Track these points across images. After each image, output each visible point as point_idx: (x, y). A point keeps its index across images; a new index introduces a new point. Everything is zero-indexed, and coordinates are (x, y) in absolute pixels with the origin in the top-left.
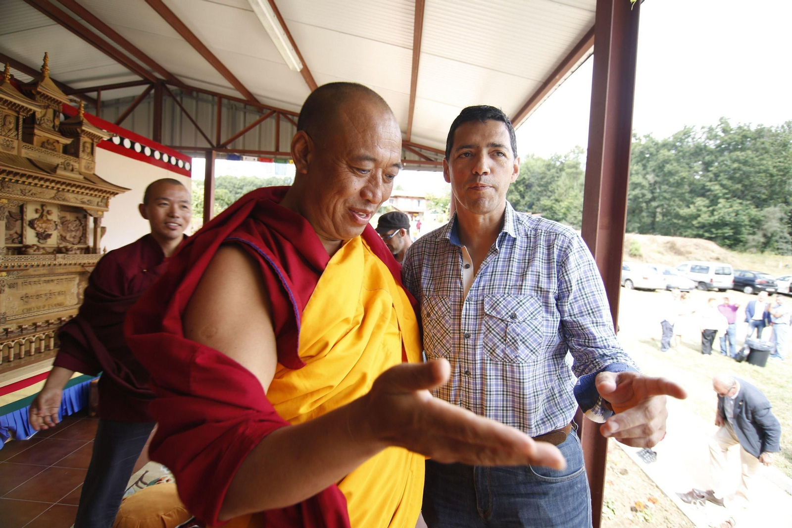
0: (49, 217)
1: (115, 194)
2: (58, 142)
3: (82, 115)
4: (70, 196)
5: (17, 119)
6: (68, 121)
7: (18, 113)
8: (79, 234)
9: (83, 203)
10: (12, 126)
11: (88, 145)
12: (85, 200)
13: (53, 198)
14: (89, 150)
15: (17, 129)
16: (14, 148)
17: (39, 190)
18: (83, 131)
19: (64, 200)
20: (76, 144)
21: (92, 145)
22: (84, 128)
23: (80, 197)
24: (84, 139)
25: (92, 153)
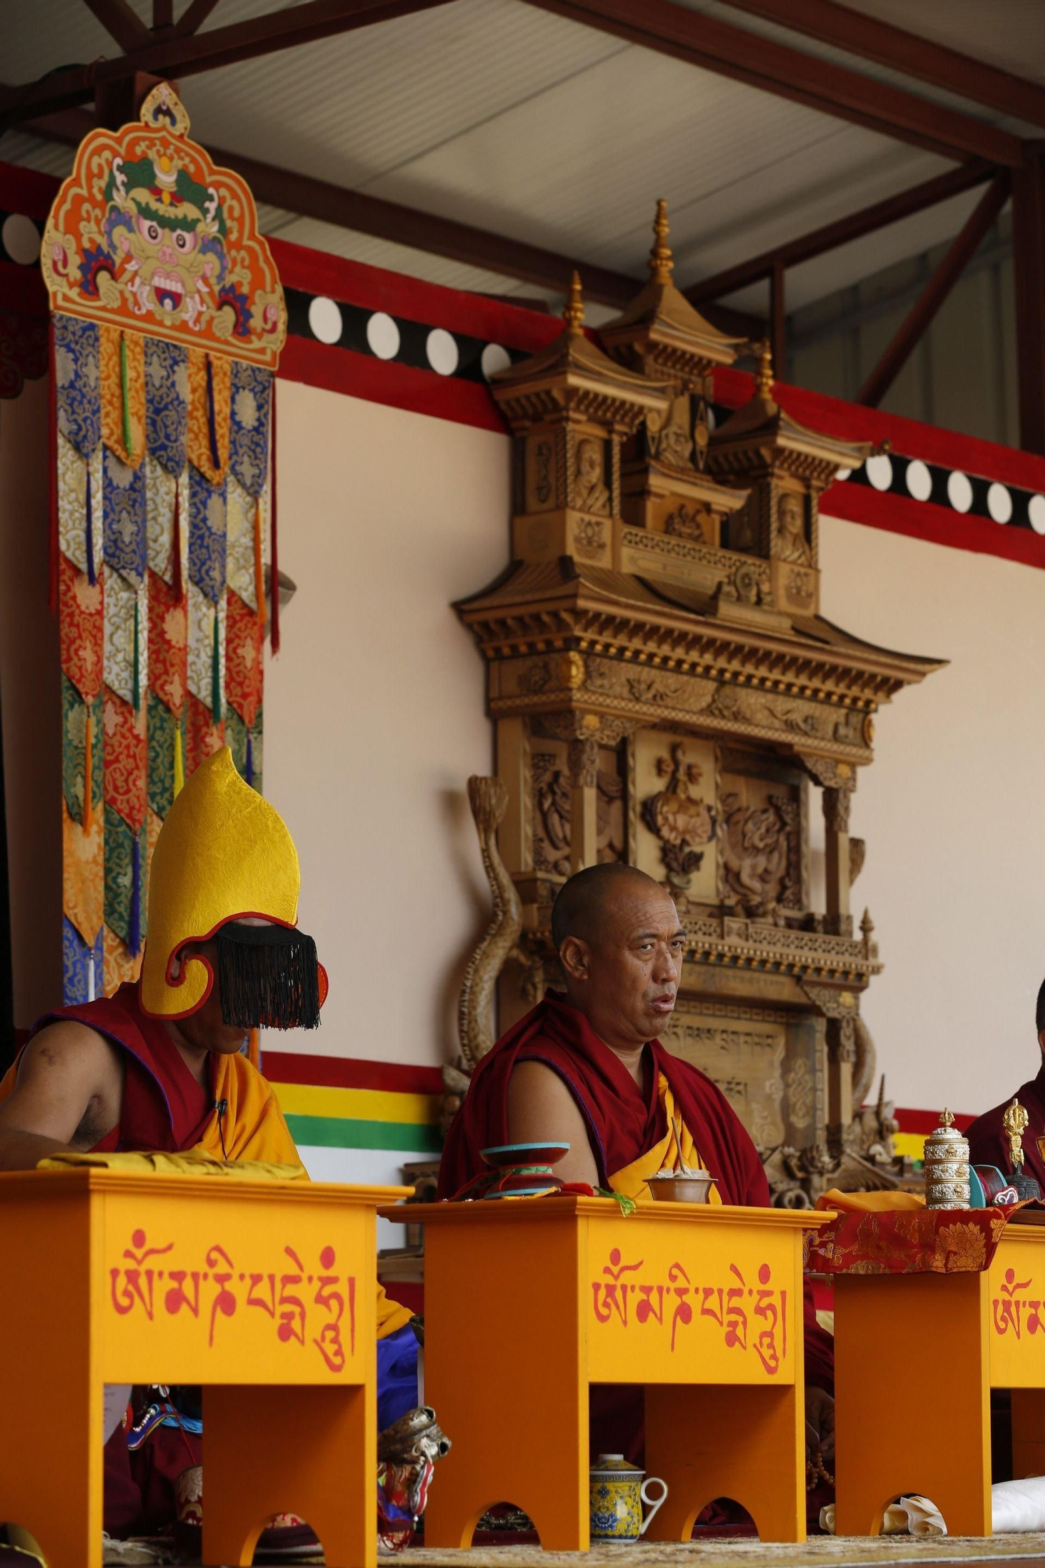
0: (695, 791)
1: (891, 686)
2: (707, 507)
3: (767, 396)
4: (752, 701)
5: (607, 445)
6: (728, 427)
7: (607, 425)
8: (777, 864)
9: (791, 726)
10: (596, 475)
11: (795, 506)
12: (797, 717)
13: (709, 711)
14: (796, 526)
15: (608, 484)
16: (602, 546)
17: (672, 680)
18: (779, 452)
19: (737, 716)
20: (758, 509)
21: (807, 501)
22: (781, 441)
23: (782, 704)
24: (784, 483)
25: (808, 535)
